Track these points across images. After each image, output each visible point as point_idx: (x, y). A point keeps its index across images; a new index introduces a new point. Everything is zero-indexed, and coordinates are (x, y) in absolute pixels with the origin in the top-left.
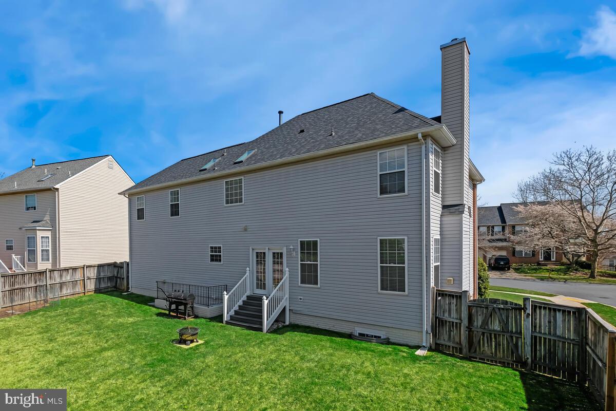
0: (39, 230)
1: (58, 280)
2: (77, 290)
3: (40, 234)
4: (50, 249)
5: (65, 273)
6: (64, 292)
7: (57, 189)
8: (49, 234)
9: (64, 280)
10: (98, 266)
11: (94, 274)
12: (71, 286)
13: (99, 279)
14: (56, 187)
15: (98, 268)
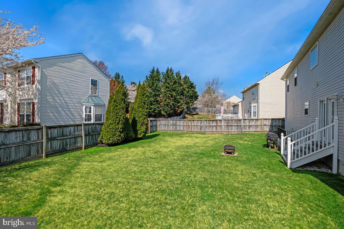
0: (252, 103)
1: (248, 124)
2: (258, 130)
3: (253, 105)
4: (257, 111)
5: (251, 121)
6: (251, 130)
7: (259, 84)
8: (256, 104)
9: (251, 124)
10: (272, 119)
11: (269, 123)
12: (254, 128)
13: (272, 126)
14: (258, 83)
15: (271, 121)
